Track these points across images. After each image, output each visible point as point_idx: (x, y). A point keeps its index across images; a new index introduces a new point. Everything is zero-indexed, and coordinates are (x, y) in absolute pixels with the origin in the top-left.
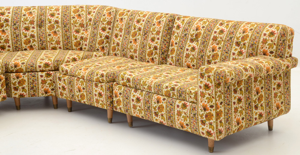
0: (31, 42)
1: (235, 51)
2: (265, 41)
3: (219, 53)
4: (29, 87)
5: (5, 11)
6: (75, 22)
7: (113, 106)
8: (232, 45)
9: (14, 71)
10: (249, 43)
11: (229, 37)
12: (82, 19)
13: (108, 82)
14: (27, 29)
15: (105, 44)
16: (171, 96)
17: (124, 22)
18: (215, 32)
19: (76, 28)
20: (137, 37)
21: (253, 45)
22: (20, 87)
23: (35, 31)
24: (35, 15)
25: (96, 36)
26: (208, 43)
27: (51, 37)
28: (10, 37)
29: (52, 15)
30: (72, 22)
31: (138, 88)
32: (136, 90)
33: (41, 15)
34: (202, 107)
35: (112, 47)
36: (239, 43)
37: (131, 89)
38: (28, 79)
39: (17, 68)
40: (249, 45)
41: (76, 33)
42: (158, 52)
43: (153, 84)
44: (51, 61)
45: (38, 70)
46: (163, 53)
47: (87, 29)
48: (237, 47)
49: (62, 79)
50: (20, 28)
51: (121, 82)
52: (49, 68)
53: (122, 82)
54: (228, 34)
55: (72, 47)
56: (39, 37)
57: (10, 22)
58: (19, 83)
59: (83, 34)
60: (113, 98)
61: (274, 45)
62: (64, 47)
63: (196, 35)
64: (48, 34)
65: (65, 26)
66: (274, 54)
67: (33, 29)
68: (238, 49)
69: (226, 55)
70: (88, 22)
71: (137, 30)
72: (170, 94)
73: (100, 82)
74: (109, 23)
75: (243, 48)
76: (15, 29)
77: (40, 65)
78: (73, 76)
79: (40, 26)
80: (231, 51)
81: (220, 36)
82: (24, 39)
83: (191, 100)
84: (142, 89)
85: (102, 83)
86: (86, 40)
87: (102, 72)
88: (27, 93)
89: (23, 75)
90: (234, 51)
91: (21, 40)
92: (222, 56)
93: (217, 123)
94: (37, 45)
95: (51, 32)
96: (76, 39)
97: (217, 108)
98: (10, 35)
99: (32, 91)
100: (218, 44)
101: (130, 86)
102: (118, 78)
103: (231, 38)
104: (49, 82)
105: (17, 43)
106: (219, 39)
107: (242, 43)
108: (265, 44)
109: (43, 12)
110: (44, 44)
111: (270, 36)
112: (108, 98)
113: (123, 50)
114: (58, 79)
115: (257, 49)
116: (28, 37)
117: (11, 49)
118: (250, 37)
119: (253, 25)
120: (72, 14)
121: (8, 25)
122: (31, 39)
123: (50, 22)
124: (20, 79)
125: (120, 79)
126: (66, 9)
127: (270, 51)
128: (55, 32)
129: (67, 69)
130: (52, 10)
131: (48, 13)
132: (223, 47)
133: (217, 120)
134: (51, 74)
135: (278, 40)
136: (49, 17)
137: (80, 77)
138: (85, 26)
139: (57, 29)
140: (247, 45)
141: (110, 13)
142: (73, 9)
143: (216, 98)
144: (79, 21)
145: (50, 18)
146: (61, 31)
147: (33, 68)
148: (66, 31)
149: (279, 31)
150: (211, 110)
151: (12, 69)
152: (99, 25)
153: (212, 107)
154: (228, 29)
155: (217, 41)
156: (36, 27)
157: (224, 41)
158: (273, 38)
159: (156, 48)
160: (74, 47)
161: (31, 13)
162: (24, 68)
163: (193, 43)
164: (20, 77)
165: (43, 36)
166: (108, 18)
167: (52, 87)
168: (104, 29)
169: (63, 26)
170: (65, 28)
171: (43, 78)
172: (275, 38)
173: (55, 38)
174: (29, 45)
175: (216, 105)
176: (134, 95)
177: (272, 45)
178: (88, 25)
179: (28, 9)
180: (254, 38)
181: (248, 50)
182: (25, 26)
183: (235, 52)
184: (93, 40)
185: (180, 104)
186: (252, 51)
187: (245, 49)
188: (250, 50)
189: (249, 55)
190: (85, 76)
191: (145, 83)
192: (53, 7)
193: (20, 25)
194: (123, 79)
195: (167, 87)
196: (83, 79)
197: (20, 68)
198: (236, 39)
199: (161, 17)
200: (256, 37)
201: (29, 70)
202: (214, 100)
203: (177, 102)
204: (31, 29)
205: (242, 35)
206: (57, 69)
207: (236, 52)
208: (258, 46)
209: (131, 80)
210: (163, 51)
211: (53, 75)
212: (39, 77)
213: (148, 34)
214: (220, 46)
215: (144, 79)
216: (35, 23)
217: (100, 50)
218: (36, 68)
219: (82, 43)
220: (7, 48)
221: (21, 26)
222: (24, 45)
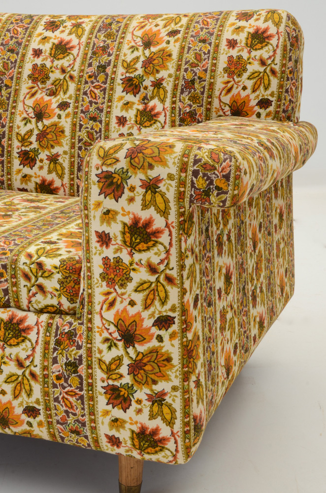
1: (127, 110)
2: (236, 67)
3: (66, 124)
8: (112, 89)
10: (177, 78)
11: (95, 64)
18: (37, 53)
21: (193, 84)
26: (16, 90)
34: (112, 328)
36: (135, 81)
40: (175, 87)
48: (130, 97)
54: (86, 54)
61: (272, 78)
66: (271, 109)
68: (133, 103)
69: (92, 129)
75: (152, 98)
80: (108, 113)
81: (58, 63)
90: (122, 110)
92: (78, 134)
97: (186, 325)
100: (53, 93)
106: (56, 75)
107: (148, 82)
108: (239, 76)
111: (251, 47)
115: (210, 96)
118: (175, 56)
127: (260, 98)
132: (77, 101)
135: (284, 57)
140: (169, 86)
143: (183, 283)
149: (282, 28)
150: (160, 339)
153: (164, 322)
154: (84, 39)
155: (49, 83)
157: (76, 80)
172: (275, 51)
175: (184, 311)
177: (266, 77)
180: (192, 59)
181: (174, 103)
183: (124, 114)
186: (190, 106)
187: (163, 101)
188: (185, 103)
198: (121, 70)
200: (200, 55)
202: (174, 293)
205: (142, 54)
207: (131, 115)
208: (212, 85)
214: (61, 97)
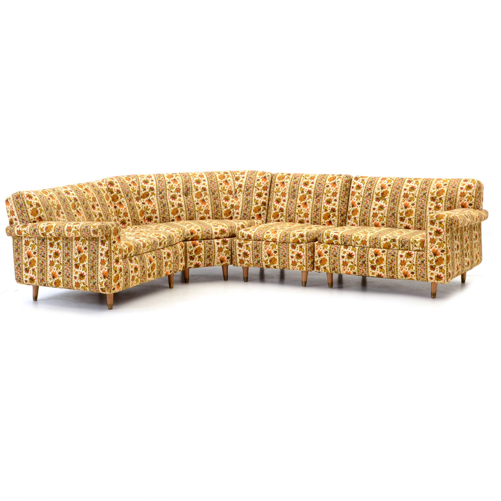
0: (179, 212)
4: (205, 255)
5: (148, 179)
6: (224, 189)
7: (314, 267)
9: (190, 239)
12: (230, 185)
13: (308, 242)
14: (174, 197)
15: (262, 211)
16: (392, 247)
17: (287, 186)
19: (224, 195)
20: (307, 200)
22: (197, 256)
23: (181, 199)
24: (180, 182)
25: (250, 203)
27: (199, 206)
28: (157, 207)
29: (198, 182)
30: (220, 189)
31: (347, 244)
32: (346, 246)
33: (186, 182)
35: (272, 214)
37: (339, 246)
38: (205, 246)
39: (194, 235)
41: (225, 201)
42: (337, 214)
43: (368, 238)
44: (226, 227)
45: (214, 237)
46: (342, 215)
47: (236, 197)
49: (244, 245)
50: (166, 196)
51: (326, 240)
52: (225, 235)
53: (328, 240)
55: (222, 216)
56: (187, 206)
57: (155, 190)
58: (196, 251)
59: (232, 201)
60: (314, 259)
62: (213, 217)
63: (383, 194)
64: (195, 203)
65: (213, 194)
67: (180, 198)
70: (238, 188)
71: (305, 193)
72: (390, 246)
73: (298, 243)
74: (265, 188)
76: (161, 198)
77: (216, 231)
78: (259, 240)
79: (186, 194)
82: (171, 209)
83: (415, 248)
84: (353, 245)
85: (301, 243)
86: (237, 207)
87: (300, 233)
88: (203, 262)
89: (199, 243)
91: (168, 210)
93: (447, 266)
94: (185, 215)
95: (199, 200)
96: (226, 207)
98: (157, 205)
99: (208, 260)
101: (338, 243)
102: (321, 237)
103: (425, 194)
104: (225, 249)
105: (164, 213)
109: (187, 178)
110: (192, 213)
112: (309, 258)
113: (289, 216)
114: (237, 246)
116: (176, 207)
117: (158, 220)
119: (446, 181)
120: (219, 180)
121: (153, 194)
122: (179, 209)
123: (197, 190)
124: (197, 247)
125: (325, 237)
126: (210, 175)
128: (203, 201)
129: (250, 234)
130: (196, 176)
131: (193, 180)
133: (447, 263)
134: (227, 241)
136: (195, 184)
137: (270, 240)
138: (234, 193)
139: (205, 197)
141: (265, 177)
142: (218, 175)
144: (227, 188)
145: (196, 186)
146: (209, 199)
147: (209, 235)
148: (215, 199)
150: (442, 255)
151: (188, 236)
152: (253, 191)
153: (442, 251)
154: (419, 186)
156: (182, 196)
158: (471, 191)
159: (333, 210)
160: (224, 217)
161: (175, 180)
162: (200, 235)
163: (380, 202)
164: (197, 245)
165: (191, 205)
166: (263, 184)
167: (228, 256)
168: (259, 195)
169: (211, 193)
170: (214, 196)
171: (219, 246)
173: (204, 207)
174: (177, 215)
175: (447, 249)
176: (343, 251)
178: (238, 191)
179: (170, 176)
182: (171, 194)
184: (247, 208)
185: (404, 254)
189: (447, 209)
190: (278, 238)
191: (357, 239)
192: (196, 174)
193: (166, 194)
194: (328, 237)
195: (386, 240)
196: (274, 242)
197: (197, 236)
199: (334, 178)
201: (205, 238)
202: (445, 245)
203: (400, 253)
204: (178, 198)
206: (233, 236)
209: (339, 237)
210: (342, 213)
211: (229, 242)
212: (216, 244)
213: (321, 196)
215: (355, 235)
216: (181, 191)
217: (256, 218)
218: (212, 234)
219: (232, 212)
220: (154, 219)
221: (168, 195)
222: (171, 216)
